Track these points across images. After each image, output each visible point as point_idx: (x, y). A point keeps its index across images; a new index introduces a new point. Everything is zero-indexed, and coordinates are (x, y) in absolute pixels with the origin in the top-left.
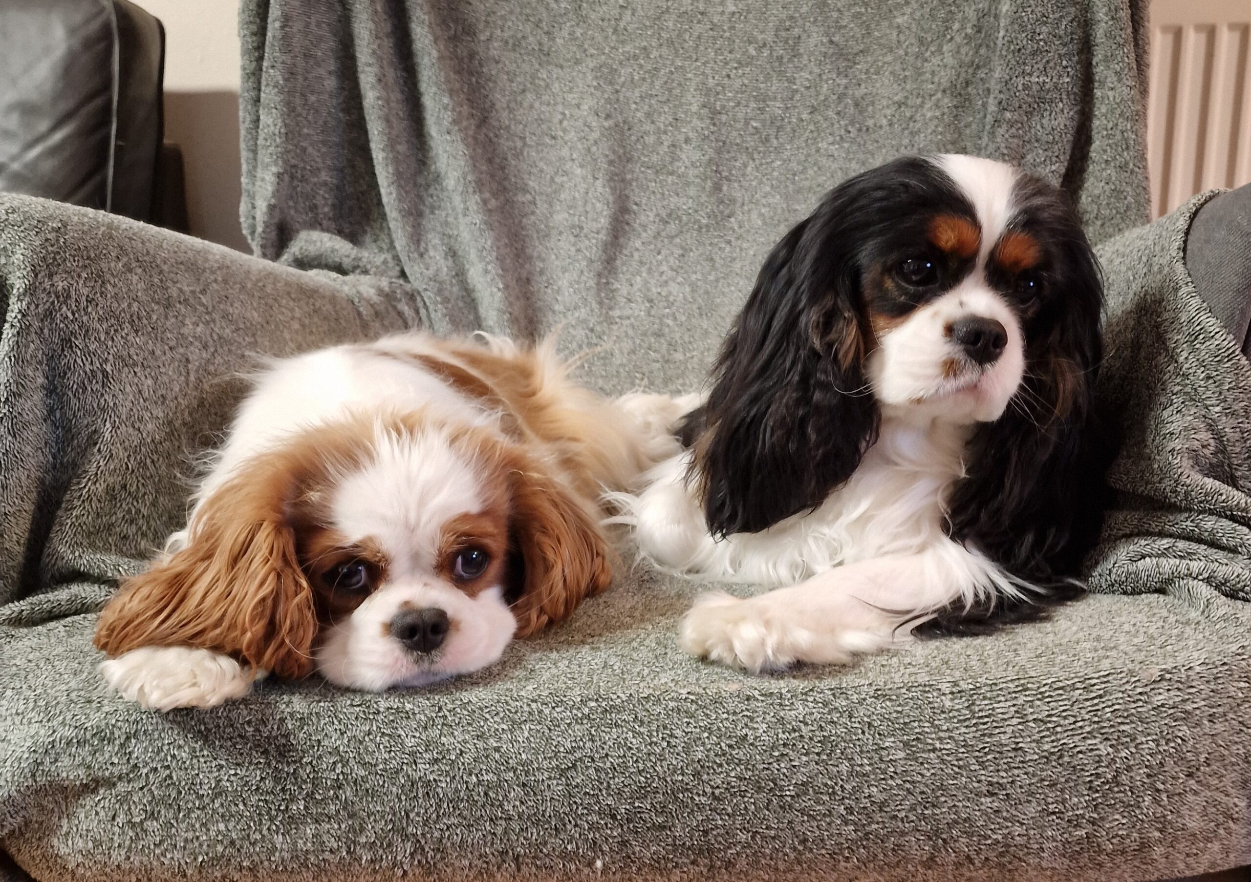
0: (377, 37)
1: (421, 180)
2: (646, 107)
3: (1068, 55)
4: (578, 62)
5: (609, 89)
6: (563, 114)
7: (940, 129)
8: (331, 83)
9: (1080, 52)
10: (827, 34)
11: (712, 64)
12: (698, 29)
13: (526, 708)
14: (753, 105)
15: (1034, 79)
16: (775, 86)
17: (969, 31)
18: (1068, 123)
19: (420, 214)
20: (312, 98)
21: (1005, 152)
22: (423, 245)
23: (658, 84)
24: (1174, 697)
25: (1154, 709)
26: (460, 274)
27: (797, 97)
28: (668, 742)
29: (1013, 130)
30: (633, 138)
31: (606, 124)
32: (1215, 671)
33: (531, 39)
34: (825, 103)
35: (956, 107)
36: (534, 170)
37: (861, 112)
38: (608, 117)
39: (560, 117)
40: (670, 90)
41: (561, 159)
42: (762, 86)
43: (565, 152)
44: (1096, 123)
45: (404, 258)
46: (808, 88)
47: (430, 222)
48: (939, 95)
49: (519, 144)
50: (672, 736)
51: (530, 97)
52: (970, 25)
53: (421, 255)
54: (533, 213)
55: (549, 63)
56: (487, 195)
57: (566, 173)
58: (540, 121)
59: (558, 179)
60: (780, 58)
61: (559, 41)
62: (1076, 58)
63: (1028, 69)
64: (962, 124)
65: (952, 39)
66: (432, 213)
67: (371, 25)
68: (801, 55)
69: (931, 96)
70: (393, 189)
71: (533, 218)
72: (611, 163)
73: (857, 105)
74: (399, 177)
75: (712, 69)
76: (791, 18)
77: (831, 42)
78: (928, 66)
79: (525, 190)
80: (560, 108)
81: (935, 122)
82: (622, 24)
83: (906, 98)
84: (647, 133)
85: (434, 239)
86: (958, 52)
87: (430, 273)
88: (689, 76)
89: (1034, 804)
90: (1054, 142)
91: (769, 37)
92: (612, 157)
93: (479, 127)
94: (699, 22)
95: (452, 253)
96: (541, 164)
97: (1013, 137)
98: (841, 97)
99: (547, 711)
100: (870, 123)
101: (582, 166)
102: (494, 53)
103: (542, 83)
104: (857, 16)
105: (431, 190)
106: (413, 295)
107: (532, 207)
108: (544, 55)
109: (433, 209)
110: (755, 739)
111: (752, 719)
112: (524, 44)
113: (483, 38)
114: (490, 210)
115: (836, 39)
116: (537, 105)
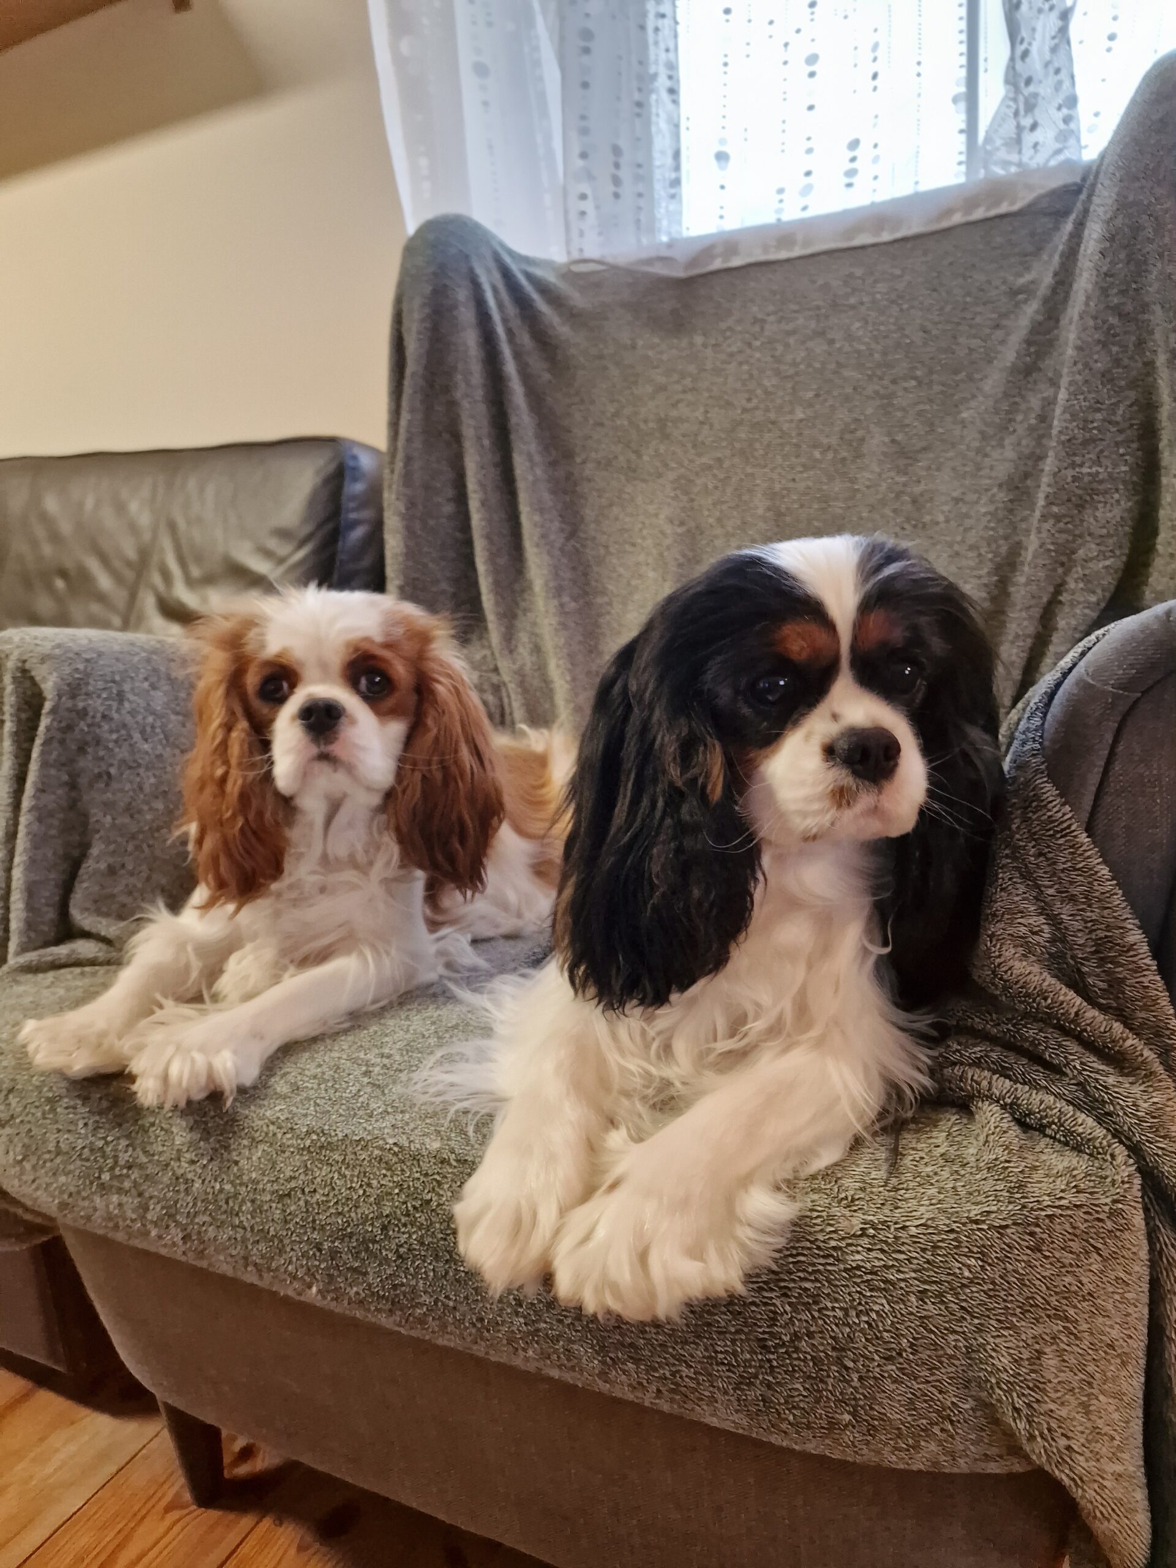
0: (482, 468)
1: (517, 587)
2: (718, 514)
3: (1127, 442)
4: (660, 476)
5: (685, 498)
6: (643, 523)
7: (992, 525)
8: (449, 509)
9: (1141, 438)
10: (889, 434)
11: (779, 470)
12: (767, 437)
13: (265, 1129)
14: (816, 506)
15: (1085, 470)
16: (837, 486)
17: (1033, 421)
18: (1126, 515)
19: (514, 616)
20: (432, 522)
21: (1052, 548)
22: (514, 642)
23: (729, 490)
24: (877, 1259)
25: (846, 1270)
26: (541, 668)
27: (859, 496)
28: (365, 1191)
29: (1061, 525)
30: (704, 542)
31: (680, 530)
32: (936, 1238)
33: (621, 458)
34: (883, 502)
35: (1011, 501)
36: (614, 575)
37: (918, 510)
38: (682, 524)
39: (640, 526)
40: (740, 496)
41: (638, 564)
42: (825, 487)
43: (641, 558)
44: (1162, 513)
45: (497, 655)
46: (868, 487)
47: (522, 623)
48: (995, 490)
49: (602, 551)
50: (369, 1185)
51: (616, 510)
52: (1033, 415)
53: (511, 652)
54: (609, 613)
55: (635, 479)
56: (566, 599)
57: (640, 576)
58: (623, 530)
59: (634, 582)
60: (844, 459)
61: (646, 458)
62: (1135, 445)
63: (1078, 460)
64: (1019, 518)
65: (1015, 431)
66: (525, 615)
67: (478, 458)
68: (864, 455)
69: (987, 490)
70: (491, 596)
71: (608, 617)
72: (680, 565)
73: (914, 501)
74: (498, 587)
75: (780, 474)
76: (857, 420)
77: (893, 441)
78: (987, 461)
79: (604, 592)
80: (641, 518)
81: (989, 517)
82: (700, 439)
83: (963, 493)
84: (716, 537)
85: (523, 637)
86: (1019, 444)
87: (516, 667)
88: (758, 482)
89: (702, 1348)
90: (1109, 535)
91: (834, 441)
92: (681, 560)
93: (568, 539)
94: (770, 431)
95: (537, 649)
96: (621, 570)
97: (1060, 531)
98: (899, 495)
99: (279, 1136)
100: (927, 518)
101: (654, 570)
102: (587, 473)
103: (627, 497)
104: (920, 414)
105: (526, 596)
106: (499, 686)
107: (609, 608)
108: (632, 472)
109: (525, 611)
110: (439, 1205)
111: (439, 1183)
112: (614, 463)
113: (578, 460)
114: (566, 613)
115: (899, 437)
116: (621, 516)
